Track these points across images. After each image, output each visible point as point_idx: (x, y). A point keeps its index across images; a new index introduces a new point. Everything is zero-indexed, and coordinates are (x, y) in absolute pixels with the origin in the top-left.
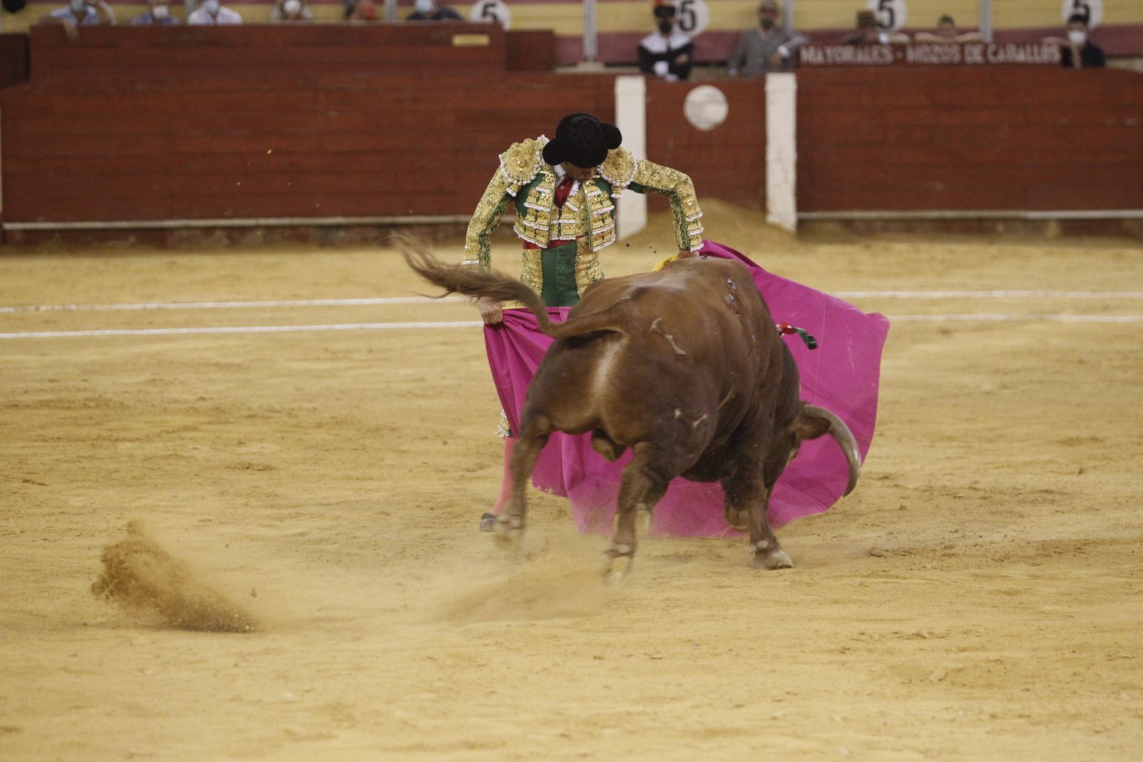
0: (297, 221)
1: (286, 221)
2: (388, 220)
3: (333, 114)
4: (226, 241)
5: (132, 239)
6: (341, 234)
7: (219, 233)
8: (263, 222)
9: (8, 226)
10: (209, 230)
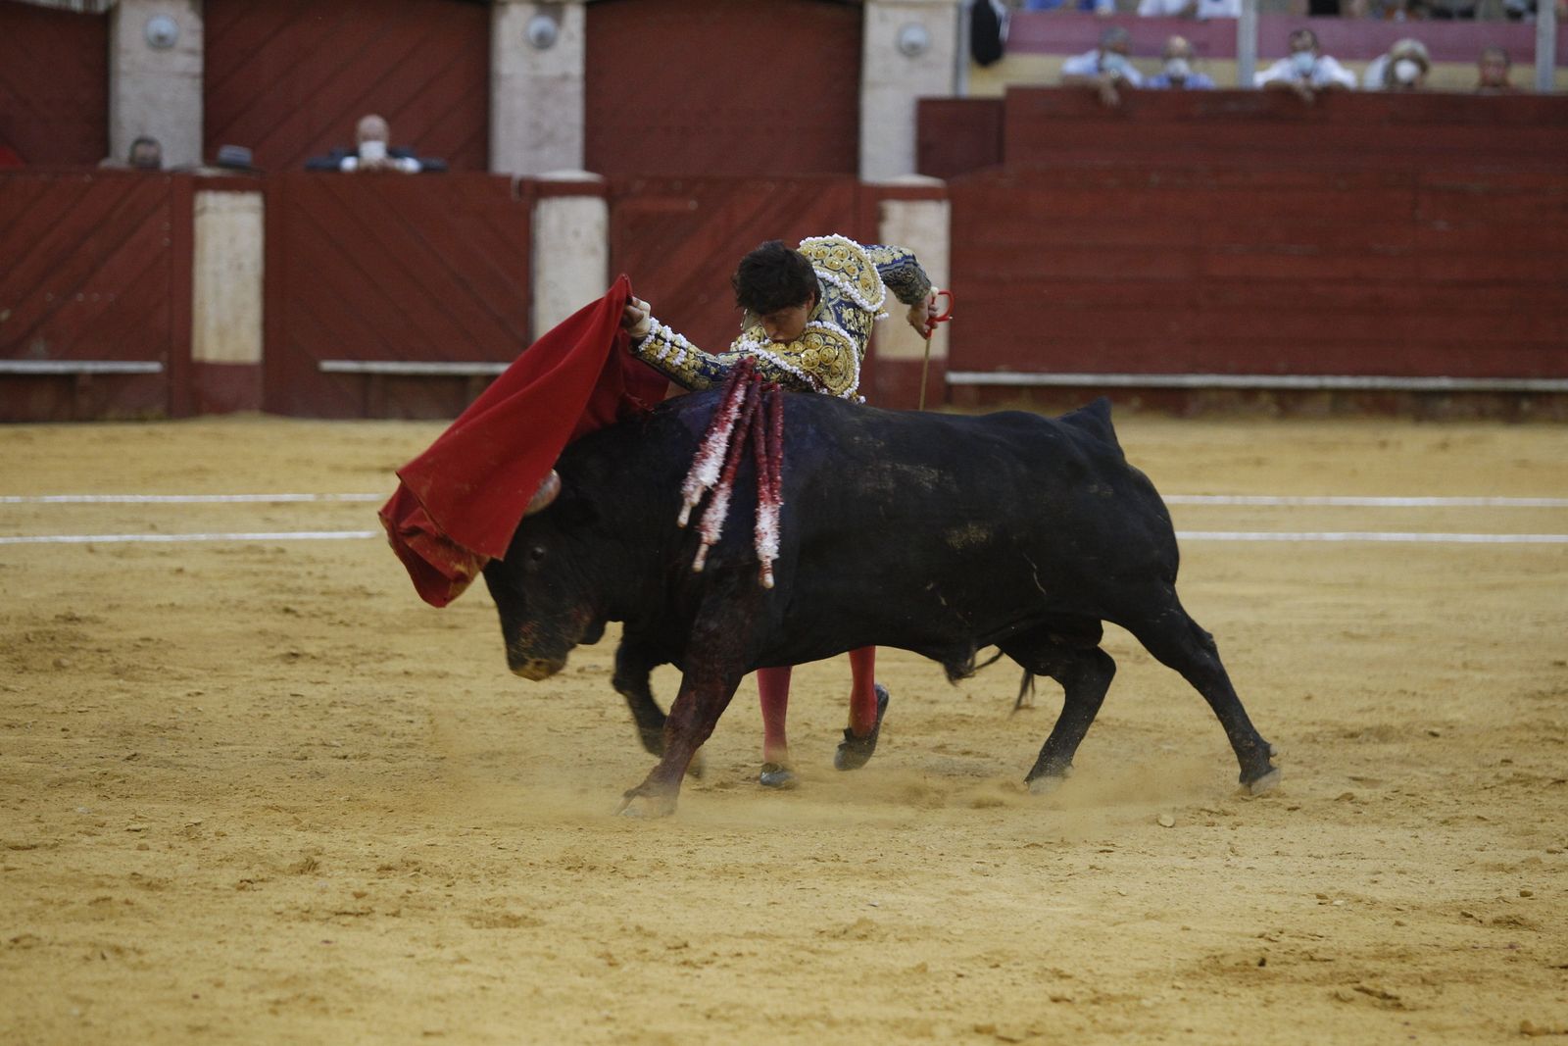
0: (1381, 382)
1: (1365, 382)
2: (1517, 384)
3: (1441, 225)
4: (1274, 409)
5: (1136, 402)
6: (1446, 404)
7: (1265, 398)
8: (1329, 381)
9: (954, 378)
10: (1250, 393)
